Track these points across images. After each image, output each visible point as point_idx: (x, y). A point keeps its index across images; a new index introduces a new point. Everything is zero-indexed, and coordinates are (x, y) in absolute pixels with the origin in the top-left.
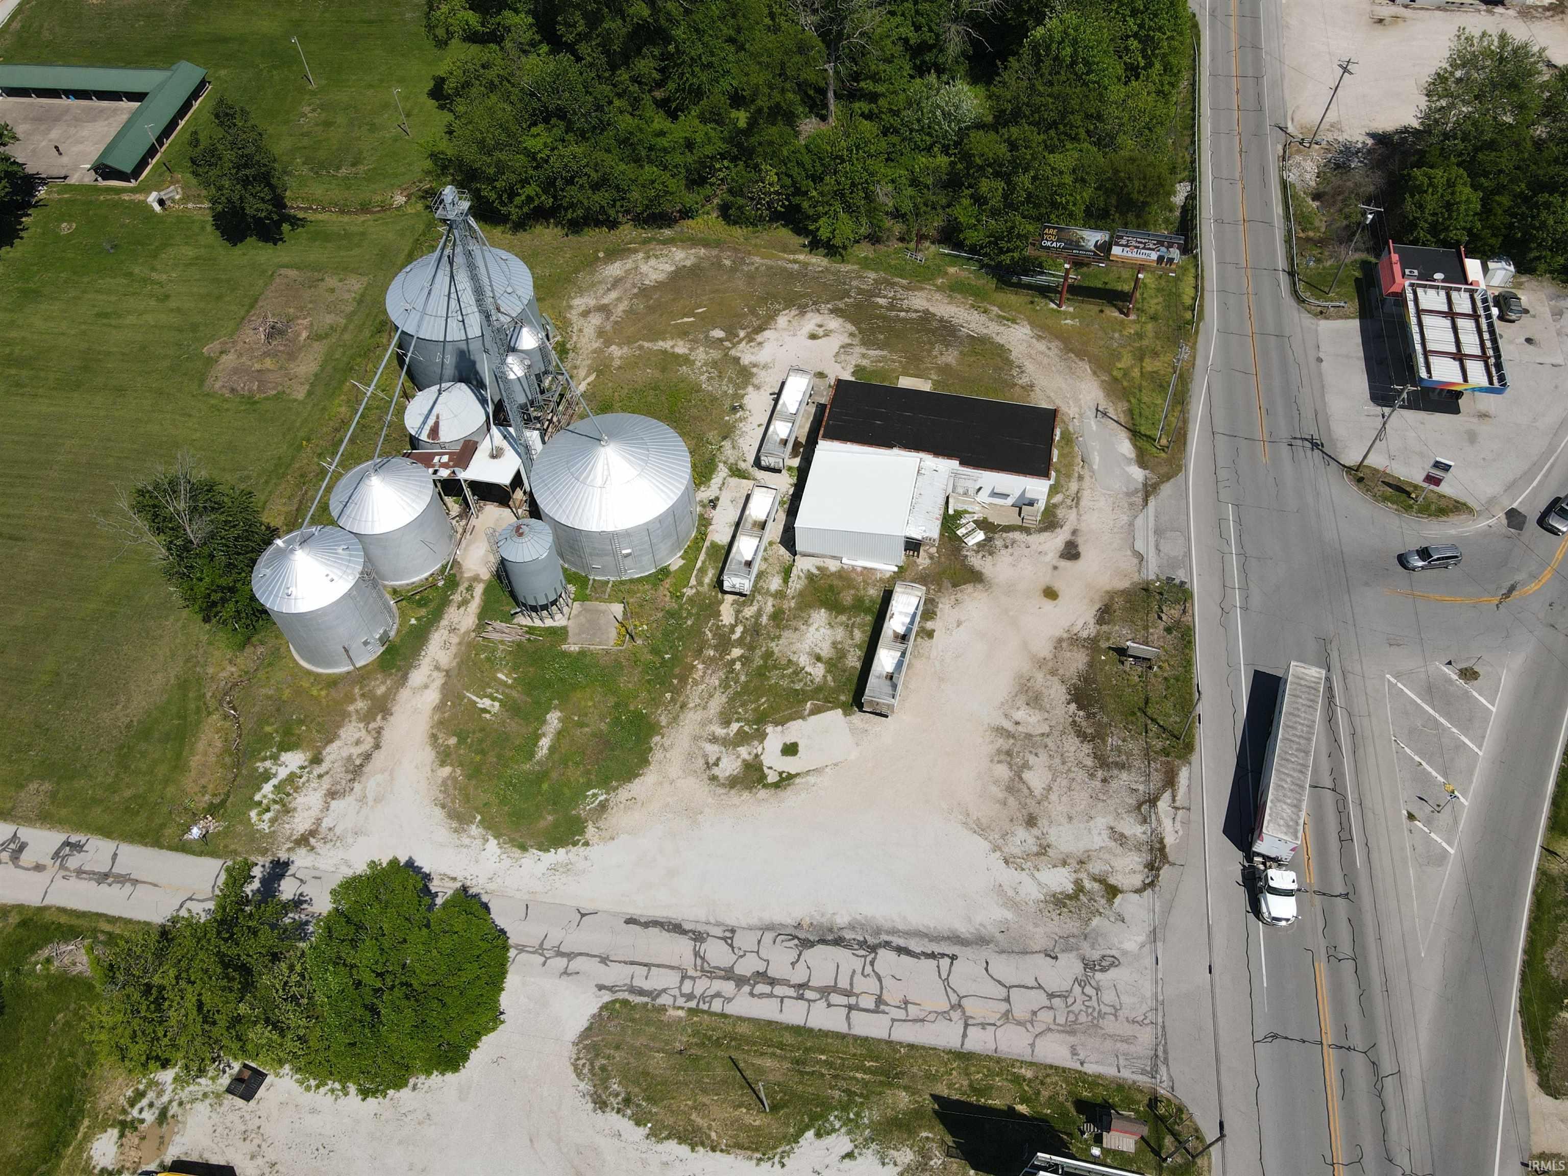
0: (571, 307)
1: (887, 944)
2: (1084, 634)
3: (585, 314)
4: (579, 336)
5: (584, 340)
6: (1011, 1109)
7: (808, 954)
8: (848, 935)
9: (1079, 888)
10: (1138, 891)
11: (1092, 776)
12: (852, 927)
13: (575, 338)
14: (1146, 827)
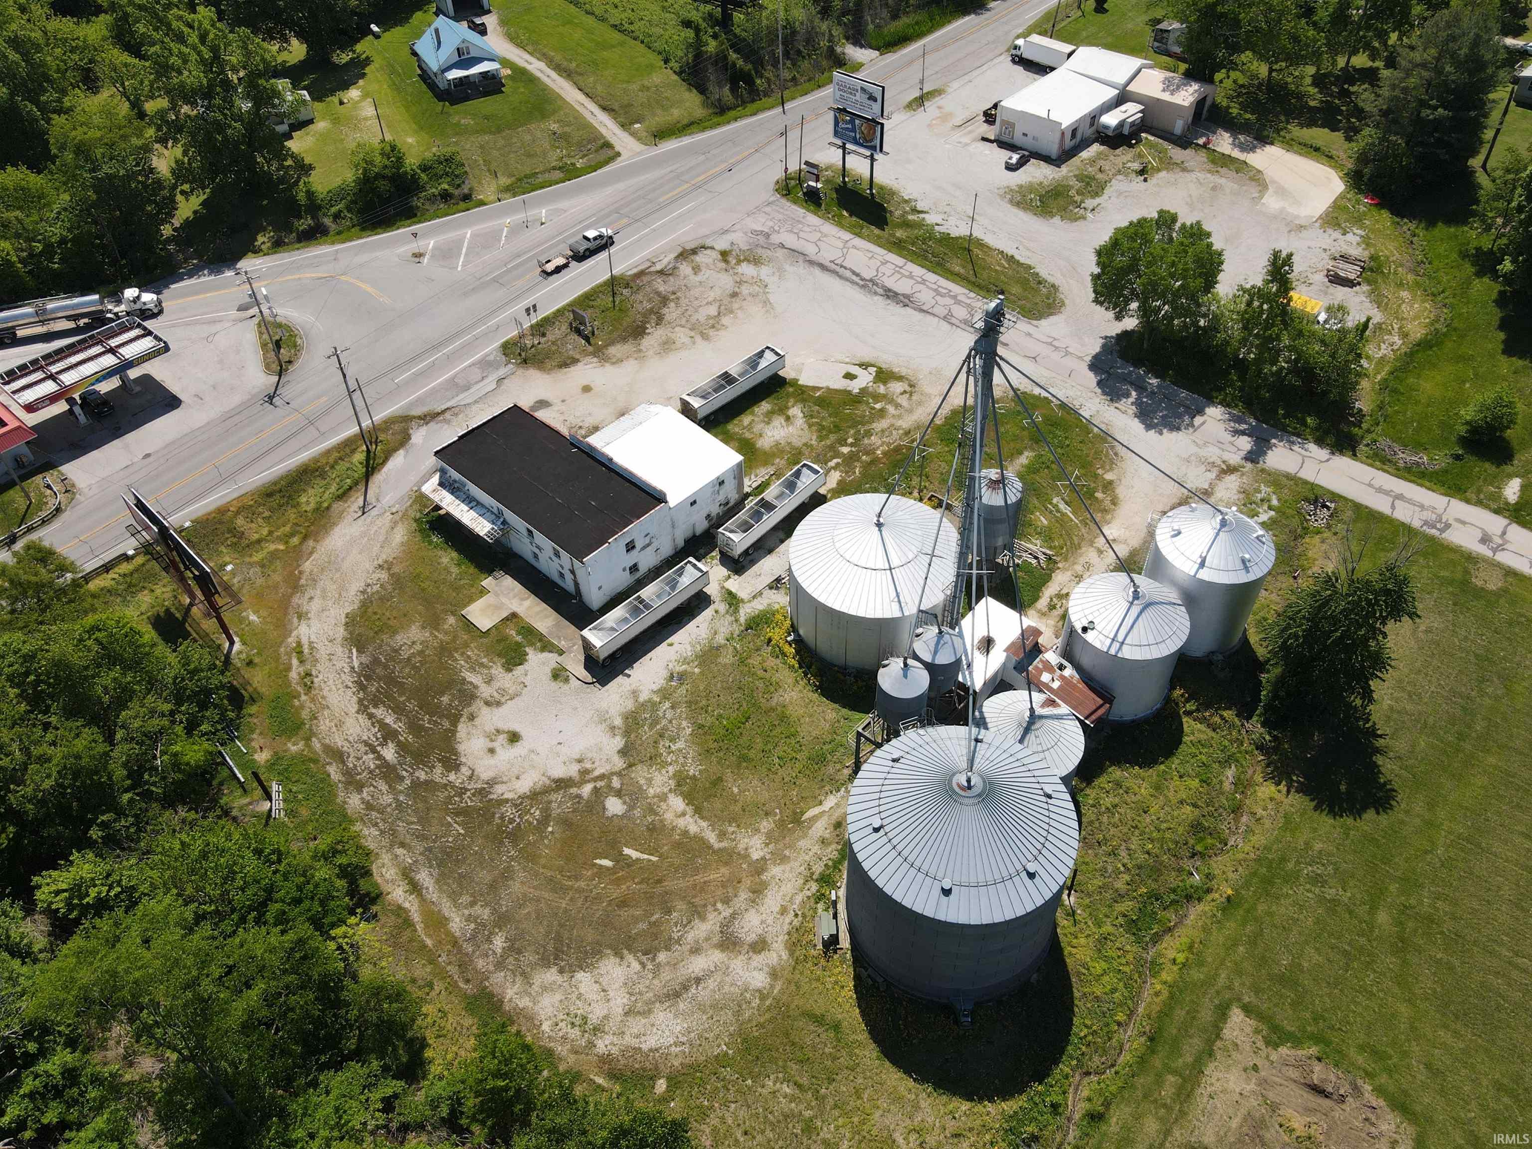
0: (774, 974)
1: (862, 279)
2: (595, 360)
3: (760, 946)
4: (791, 901)
5: (788, 888)
6: (851, 215)
7: (908, 291)
8: (880, 291)
9: (739, 262)
10: (712, 248)
11: (678, 299)
12: (876, 293)
13: (799, 899)
14: (678, 265)
